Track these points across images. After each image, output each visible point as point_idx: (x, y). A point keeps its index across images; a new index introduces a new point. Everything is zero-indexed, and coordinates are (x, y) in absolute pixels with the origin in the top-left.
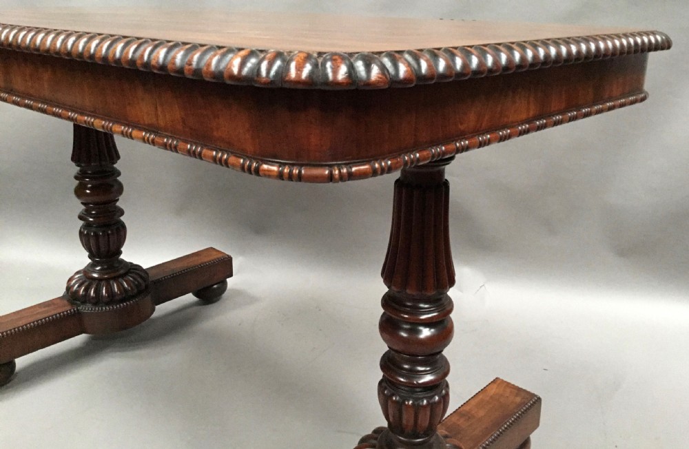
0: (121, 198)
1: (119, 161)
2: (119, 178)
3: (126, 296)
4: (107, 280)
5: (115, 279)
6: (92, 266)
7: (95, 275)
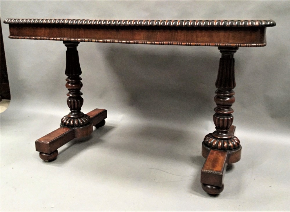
0: (82, 88)
1: (81, 74)
2: (81, 81)
3: (84, 125)
4: (77, 118)
5: (80, 118)
6: (71, 113)
7: (72, 117)
